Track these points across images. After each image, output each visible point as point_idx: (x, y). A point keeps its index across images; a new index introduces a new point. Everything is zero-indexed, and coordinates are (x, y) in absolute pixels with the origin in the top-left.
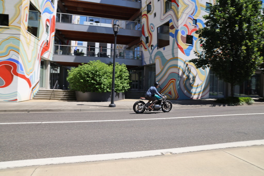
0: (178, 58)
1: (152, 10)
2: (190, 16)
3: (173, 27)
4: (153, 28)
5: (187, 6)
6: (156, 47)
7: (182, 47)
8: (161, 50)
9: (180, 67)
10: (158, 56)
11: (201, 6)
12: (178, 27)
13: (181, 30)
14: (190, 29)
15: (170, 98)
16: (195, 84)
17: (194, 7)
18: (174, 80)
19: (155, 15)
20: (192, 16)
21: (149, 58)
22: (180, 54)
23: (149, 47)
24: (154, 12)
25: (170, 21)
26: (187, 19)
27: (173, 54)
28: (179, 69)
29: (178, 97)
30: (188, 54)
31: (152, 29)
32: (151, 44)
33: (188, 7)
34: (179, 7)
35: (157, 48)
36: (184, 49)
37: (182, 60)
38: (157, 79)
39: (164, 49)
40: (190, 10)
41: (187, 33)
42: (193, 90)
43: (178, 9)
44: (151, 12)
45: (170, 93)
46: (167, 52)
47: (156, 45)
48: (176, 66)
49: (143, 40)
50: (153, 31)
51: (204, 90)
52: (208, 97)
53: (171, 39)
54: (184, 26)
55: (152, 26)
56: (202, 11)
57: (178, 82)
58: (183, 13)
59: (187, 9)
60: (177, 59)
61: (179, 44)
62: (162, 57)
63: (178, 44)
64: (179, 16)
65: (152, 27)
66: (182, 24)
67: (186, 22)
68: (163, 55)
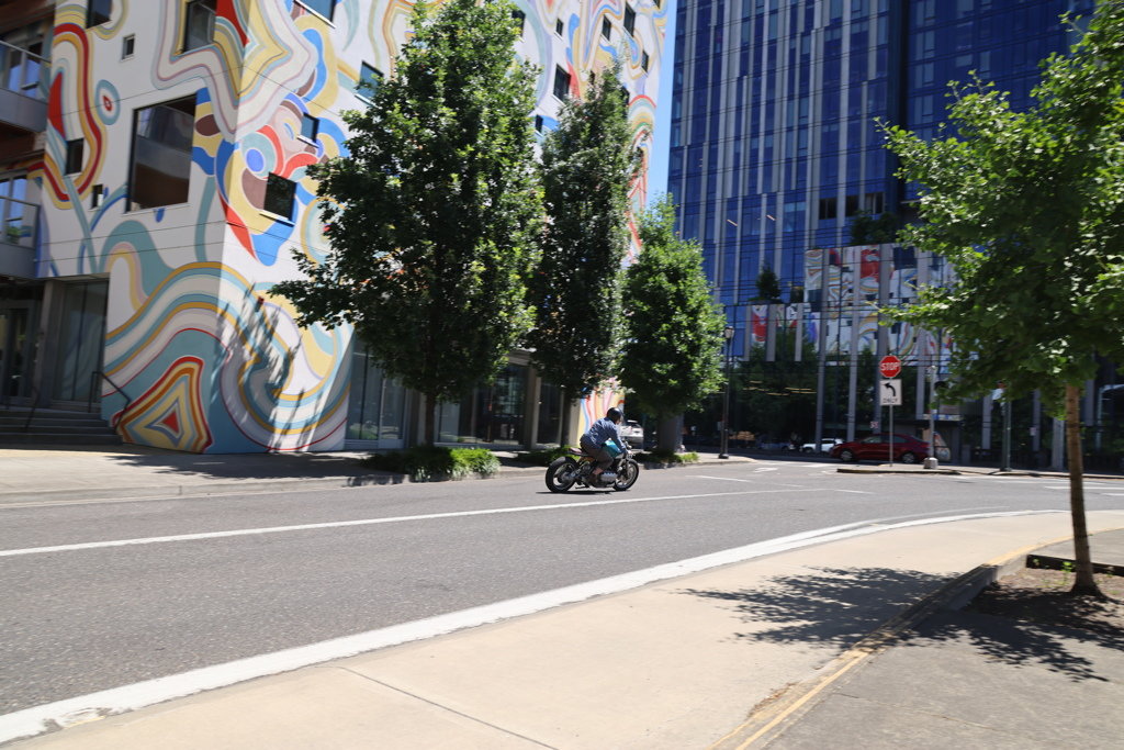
0: (223, 268)
1: (115, 16)
2: (290, 96)
3: (209, 127)
4: (114, 105)
5: (285, 54)
6: (119, 199)
7: (246, 221)
8: (145, 216)
9: (226, 309)
10: (124, 245)
11: (340, 68)
12: (233, 132)
13: (245, 147)
14: (289, 153)
15: (169, 445)
16: (291, 389)
17: (312, 67)
18: (194, 366)
19: (129, 46)
20: (300, 98)
21: (77, 246)
22: (232, 252)
23: (81, 191)
24: (125, 32)
25: (201, 96)
26: (278, 109)
27: (200, 245)
28: (222, 315)
29: (209, 442)
30: (268, 259)
31: (109, 109)
32: (96, 181)
33: (289, 59)
34: (248, 45)
35: (122, 202)
36: (251, 232)
37: (237, 278)
38: (112, 353)
39: (159, 217)
40: (295, 73)
41: (270, 166)
42: (281, 415)
43: (243, 54)
44: (106, 25)
45: (172, 421)
46: (170, 229)
47: (120, 189)
48: (209, 302)
49: (48, 149)
50: (111, 122)
51: (327, 413)
52: (341, 446)
53: (198, 178)
54: (260, 131)
55: (104, 92)
56: (342, 90)
57: (213, 376)
58: (262, 75)
59: (282, 64)
60: (215, 269)
61: (231, 205)
62: (147, 253)
63: (226, 207)
64: (244, 85)
65: (106, 99)
66: (251, 120)
67: (272, 121)
68: (149, 240)
